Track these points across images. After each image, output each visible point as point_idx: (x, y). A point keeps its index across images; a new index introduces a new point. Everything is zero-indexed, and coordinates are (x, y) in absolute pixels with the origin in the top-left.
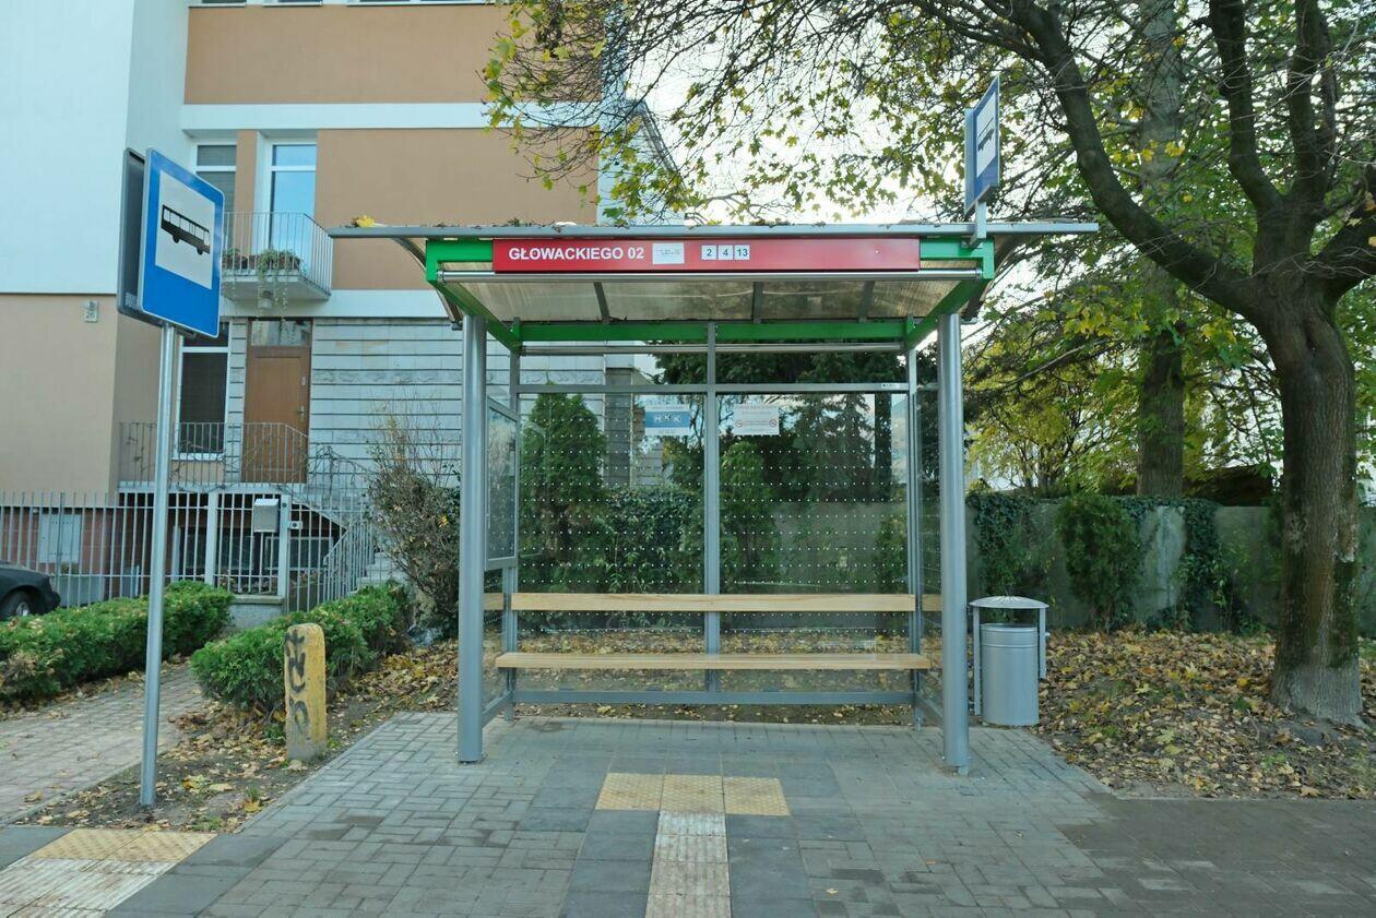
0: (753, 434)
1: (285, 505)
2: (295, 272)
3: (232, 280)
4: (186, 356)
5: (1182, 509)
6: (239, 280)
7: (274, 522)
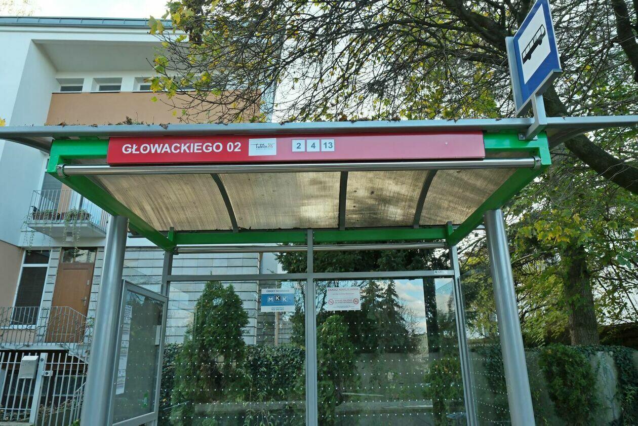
0: (341, 309)
1: (42, 360)
2: (86, 221)
3: (50, 226)
4: (24, 268)
5: (611, 353)
6: (55, 225)
7: (33, 371)
